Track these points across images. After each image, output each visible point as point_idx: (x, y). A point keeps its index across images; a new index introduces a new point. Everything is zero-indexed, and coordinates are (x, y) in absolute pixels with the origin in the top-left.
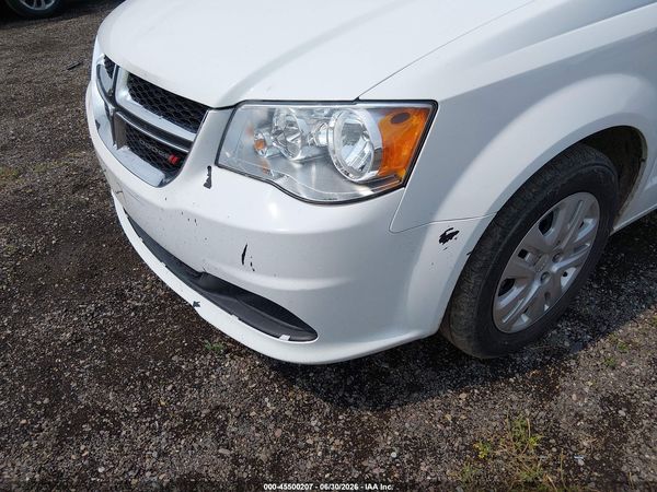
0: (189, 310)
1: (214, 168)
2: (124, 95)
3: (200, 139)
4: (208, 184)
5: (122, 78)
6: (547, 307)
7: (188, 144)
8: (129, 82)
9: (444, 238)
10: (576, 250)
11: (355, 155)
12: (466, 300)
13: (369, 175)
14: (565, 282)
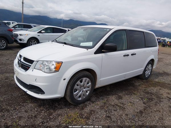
0: (25, 92)
1: (34, 69)
2: (22, 60)
3: (33, 65)
4: (33, 71)
5: (23, 57)
6: (84, 97)
7: (31, 66)
8: (24, 58)
9: (64, 80)
10: (88, 87)
11: (53, 67)
12: (68, 91)
13: (54, 70)
14: (87, 93)
